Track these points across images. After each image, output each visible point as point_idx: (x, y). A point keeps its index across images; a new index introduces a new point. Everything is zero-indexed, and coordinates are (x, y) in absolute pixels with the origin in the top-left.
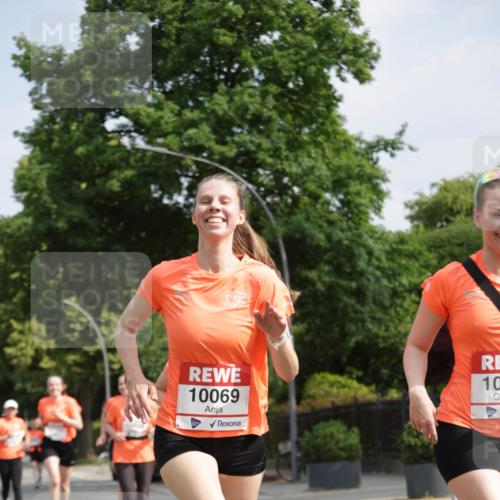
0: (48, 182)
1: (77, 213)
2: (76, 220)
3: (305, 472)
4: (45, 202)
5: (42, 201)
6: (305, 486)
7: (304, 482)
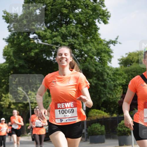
0: (13, 53)
1: (22, 62)
2: (21, 64)
3: (89, 139)
4: (12, 59)
5: (11, 59)
6: (89, 143)
7: (88, 141)
